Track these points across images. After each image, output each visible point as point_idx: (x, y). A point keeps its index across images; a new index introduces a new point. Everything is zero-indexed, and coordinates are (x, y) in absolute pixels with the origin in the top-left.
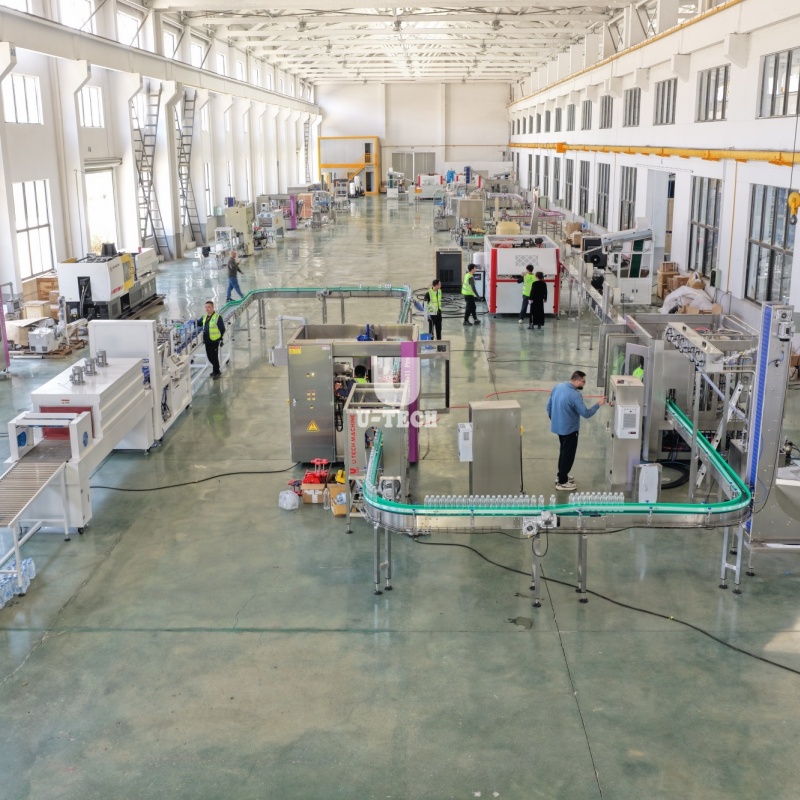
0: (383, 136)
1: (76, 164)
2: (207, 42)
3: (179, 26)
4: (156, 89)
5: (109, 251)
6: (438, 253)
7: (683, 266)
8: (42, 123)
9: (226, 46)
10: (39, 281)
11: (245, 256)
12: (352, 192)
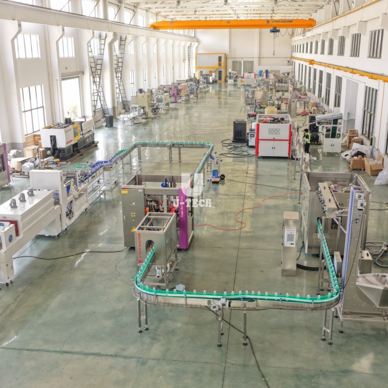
0: (228, 53)
1: (57, 76)
2: (134, 10)
3: (118, 4)
4: (103, 36)
5: (68, 122)
6: (234, 122)
7: (360, 132)
8: (40, 57)
9: (145, 11)
10: (35, 136)
11: (147, 118)
12: (211, 81)
